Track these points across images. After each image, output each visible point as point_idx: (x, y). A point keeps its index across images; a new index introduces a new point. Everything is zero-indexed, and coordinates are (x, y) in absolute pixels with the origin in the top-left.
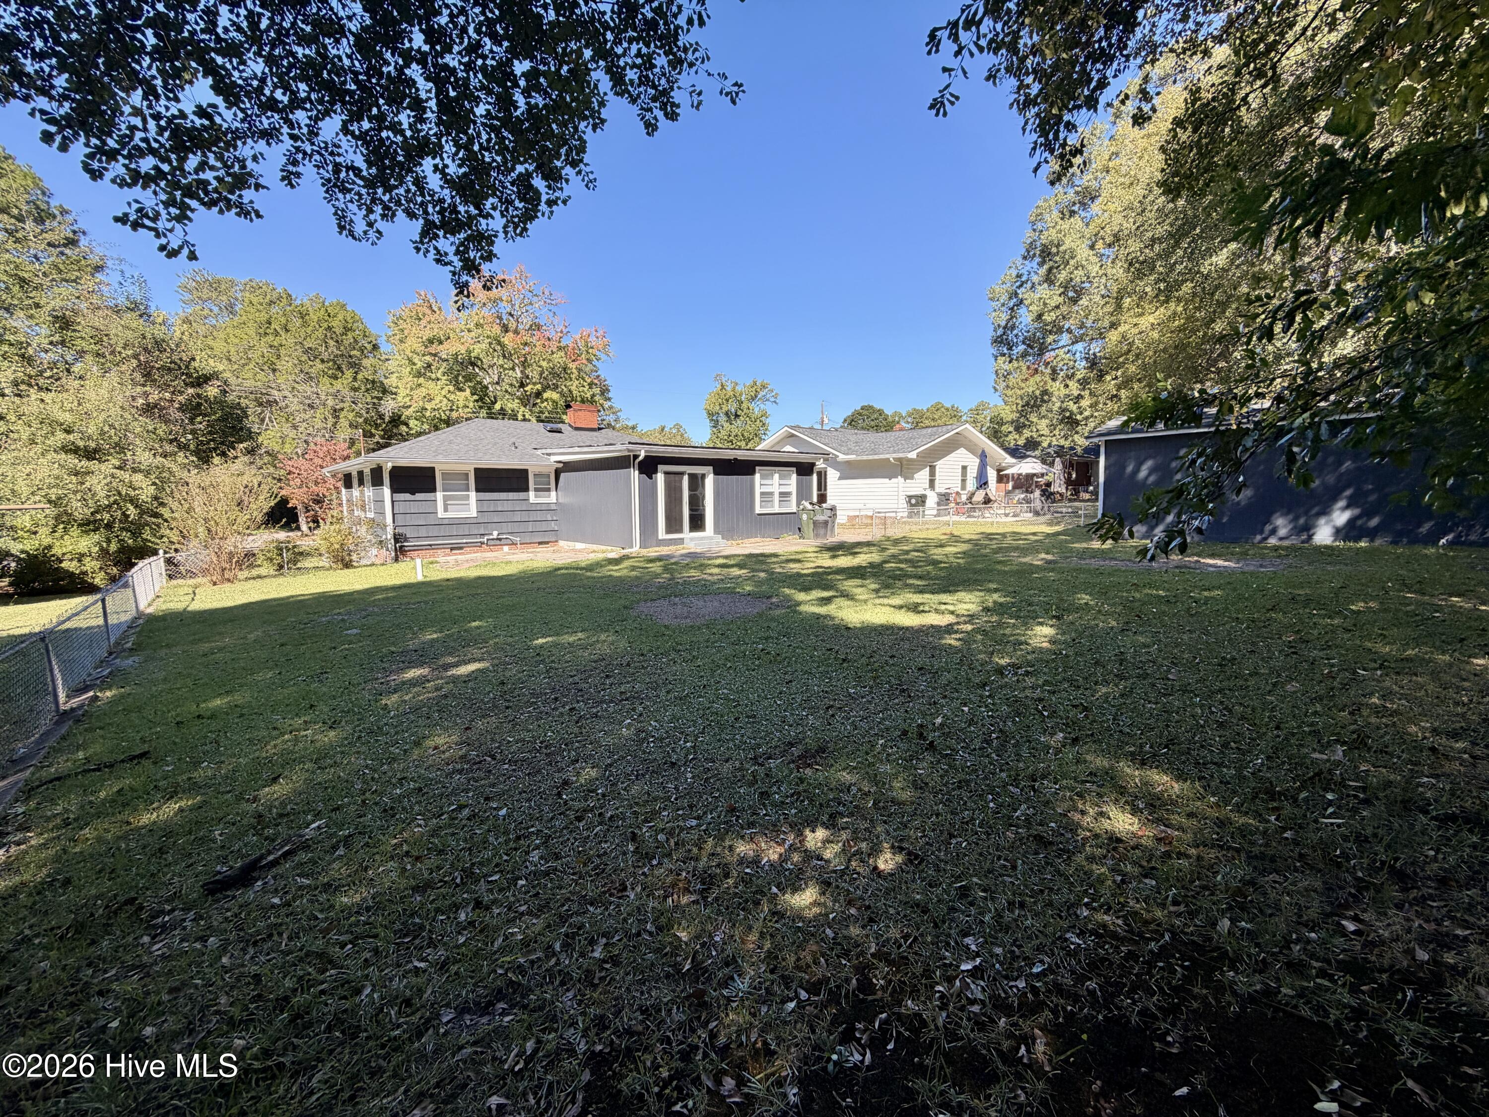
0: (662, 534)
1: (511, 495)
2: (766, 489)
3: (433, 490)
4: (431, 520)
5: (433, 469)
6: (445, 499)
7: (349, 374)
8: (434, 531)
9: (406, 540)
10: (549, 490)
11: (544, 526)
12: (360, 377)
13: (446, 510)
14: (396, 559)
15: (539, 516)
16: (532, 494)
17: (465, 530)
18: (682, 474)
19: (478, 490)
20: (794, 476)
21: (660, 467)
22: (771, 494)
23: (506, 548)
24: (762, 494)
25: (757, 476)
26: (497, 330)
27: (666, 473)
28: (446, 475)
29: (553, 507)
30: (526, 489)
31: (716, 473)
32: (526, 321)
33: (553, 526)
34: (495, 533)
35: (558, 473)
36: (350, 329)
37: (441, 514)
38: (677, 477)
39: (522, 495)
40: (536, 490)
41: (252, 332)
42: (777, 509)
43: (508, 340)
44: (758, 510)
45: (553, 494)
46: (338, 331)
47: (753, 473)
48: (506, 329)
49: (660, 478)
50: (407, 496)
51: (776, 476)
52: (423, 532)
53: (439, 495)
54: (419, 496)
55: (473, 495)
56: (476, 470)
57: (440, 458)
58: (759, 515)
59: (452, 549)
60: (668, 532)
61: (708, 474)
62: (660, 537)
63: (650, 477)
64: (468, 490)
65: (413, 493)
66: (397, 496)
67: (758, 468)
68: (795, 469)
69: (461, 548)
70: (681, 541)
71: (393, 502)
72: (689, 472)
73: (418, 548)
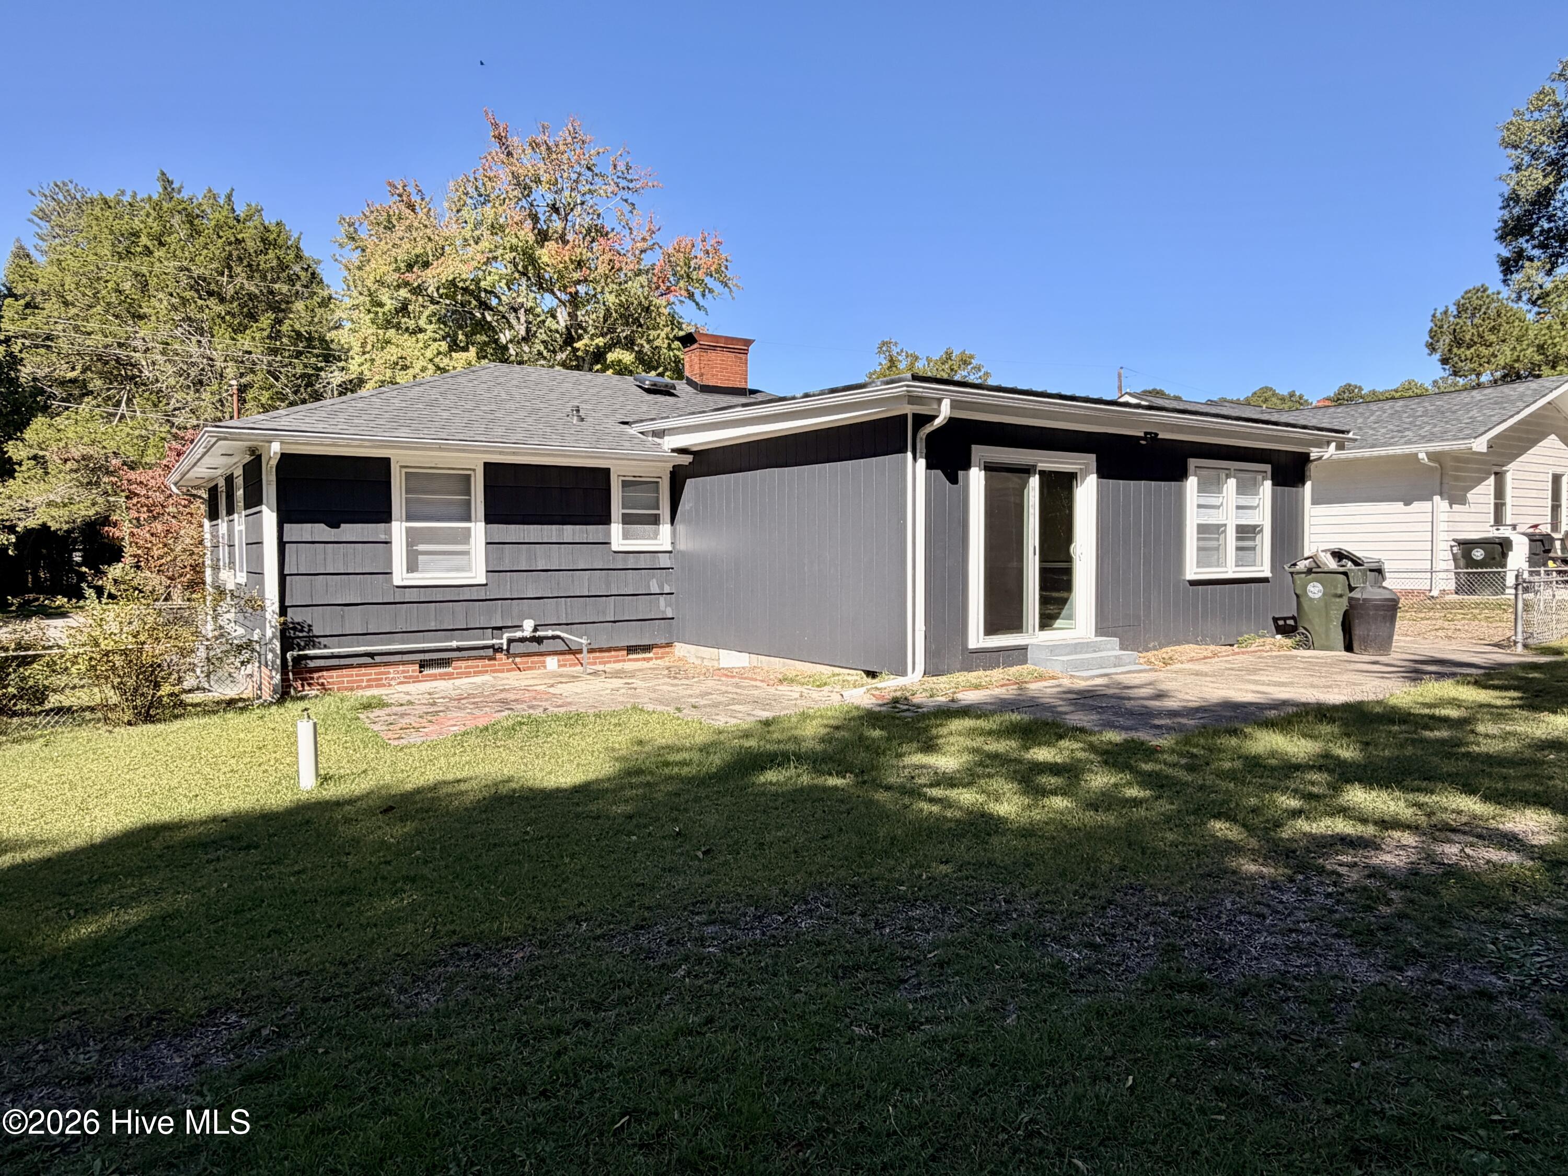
0: (977, 638)
1: (569, 532)
2: (1212, 518)
3: (385, 516)
4: (373, 590)
5: (385, 463)
6: (413, 538)
7: (266, 320)
8: (381, 620)
9: (311, 641)
10: (655, 520)
11: (641, 608)
12: (285, 328)
13: (412, 567)
14: (284, 694)
15: (631, 583)
16: (616, 528)
17: (457, 616)
18: (1027, 471)
19: (490, 519)
20: (1268, 485)
21: (980, 452)
22: (1220, 529)
23: (552, 662)
24: (1203, 529)
25: (1192, 483)
26: (527, 234)
27: (989, 468)
28: (415, 480)
29: (664, 561)
30: (605, 519)
31: (1103, 473)
32: (580, 219)
33: (664, 607)
34: (528, 625)
35: (678, 478)
36: (275, 244)
37: (400, 576)
38: (1016, 482)
39: (592, 532)
40: (627, 520)
41: (106, 251)
42: (1230, 571)
43: (546, 254)
44: (1192, 572)
45: (665, 529)
46: (251, 245)
47: (1181, 475)
48: (543, 237)
49: (976, 478)
50: (320, 531)
51: (1232, 483)
52: (355, 621)
53: (398, 529)
54: (349, 531)
55: (478, 529)
56: (486, 465)
57: (403, 434)
58: (1193, 583)
59: (423, 665)
60: (991, 629)
61: (1086, 473)
62: (973, 644)
63: (954, 480)
64: (468, 519)
65: (335, 525)
66: (294, 531)
67: (1192, 463)
68: (1268, 468)
69: (445, 663)
70: (1019, 654)
71: (282, 545)
72: (1042, 466)
73: (341, 662)
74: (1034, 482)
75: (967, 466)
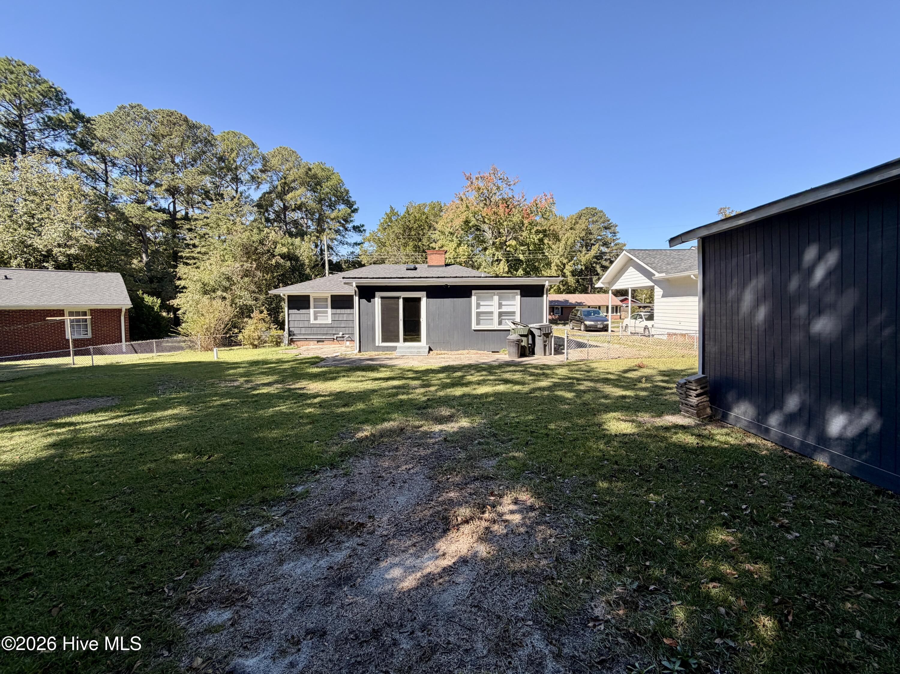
0: (378, 341)
2: (484, 309)
3: (308, 308)
4: (307, 324)
5: (309, 296)
6: (315, 313)
8: (309, 331)
9: (294, 335)
13: (316, 318)
14: (289, 346)
17: (325, 331)
18: (398, 298)
19: (333, 308)
20: (518, 297)
21: (378, 294)
22: (492, 313)
23: (348, 343)
24: (479, 313)
25: (474, 298)
27: (382, 298)
28: (316, 300)
31: (428, 297)
34: (341, 333)
37: (312, 321)
38: (392, 301)
42: (496, 327)
44: (474, 327)
47: (469, 296)
49: (377, 301)
50: (296, 311)
51: (496, 298)
52: (303, 331)
53: (312, 311)
54: (302, 311)
55: (329, 310)
56: (332, 296)
57: (313, 291)
58: (475, 331)
59: (318, 342)
60: (384, 340)
61: (423, 297)
62: (377, 345)
63: (369, 301)
64: (327, 308)
65: (299, 310)
66: (291, 311)
67: (473, 292)
68: (519, 291)
69: (323, 341)
70: (395, 348)
71: (289, 314)
72: (402, 296)
73: (300, 340)
74: (401, 301)
75: (374, 297)
